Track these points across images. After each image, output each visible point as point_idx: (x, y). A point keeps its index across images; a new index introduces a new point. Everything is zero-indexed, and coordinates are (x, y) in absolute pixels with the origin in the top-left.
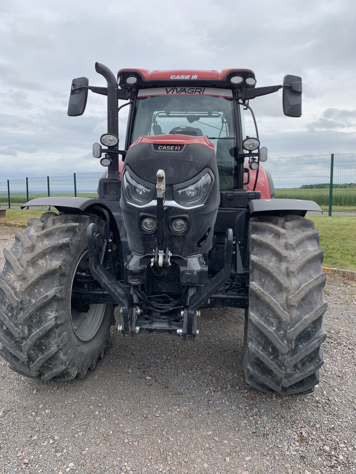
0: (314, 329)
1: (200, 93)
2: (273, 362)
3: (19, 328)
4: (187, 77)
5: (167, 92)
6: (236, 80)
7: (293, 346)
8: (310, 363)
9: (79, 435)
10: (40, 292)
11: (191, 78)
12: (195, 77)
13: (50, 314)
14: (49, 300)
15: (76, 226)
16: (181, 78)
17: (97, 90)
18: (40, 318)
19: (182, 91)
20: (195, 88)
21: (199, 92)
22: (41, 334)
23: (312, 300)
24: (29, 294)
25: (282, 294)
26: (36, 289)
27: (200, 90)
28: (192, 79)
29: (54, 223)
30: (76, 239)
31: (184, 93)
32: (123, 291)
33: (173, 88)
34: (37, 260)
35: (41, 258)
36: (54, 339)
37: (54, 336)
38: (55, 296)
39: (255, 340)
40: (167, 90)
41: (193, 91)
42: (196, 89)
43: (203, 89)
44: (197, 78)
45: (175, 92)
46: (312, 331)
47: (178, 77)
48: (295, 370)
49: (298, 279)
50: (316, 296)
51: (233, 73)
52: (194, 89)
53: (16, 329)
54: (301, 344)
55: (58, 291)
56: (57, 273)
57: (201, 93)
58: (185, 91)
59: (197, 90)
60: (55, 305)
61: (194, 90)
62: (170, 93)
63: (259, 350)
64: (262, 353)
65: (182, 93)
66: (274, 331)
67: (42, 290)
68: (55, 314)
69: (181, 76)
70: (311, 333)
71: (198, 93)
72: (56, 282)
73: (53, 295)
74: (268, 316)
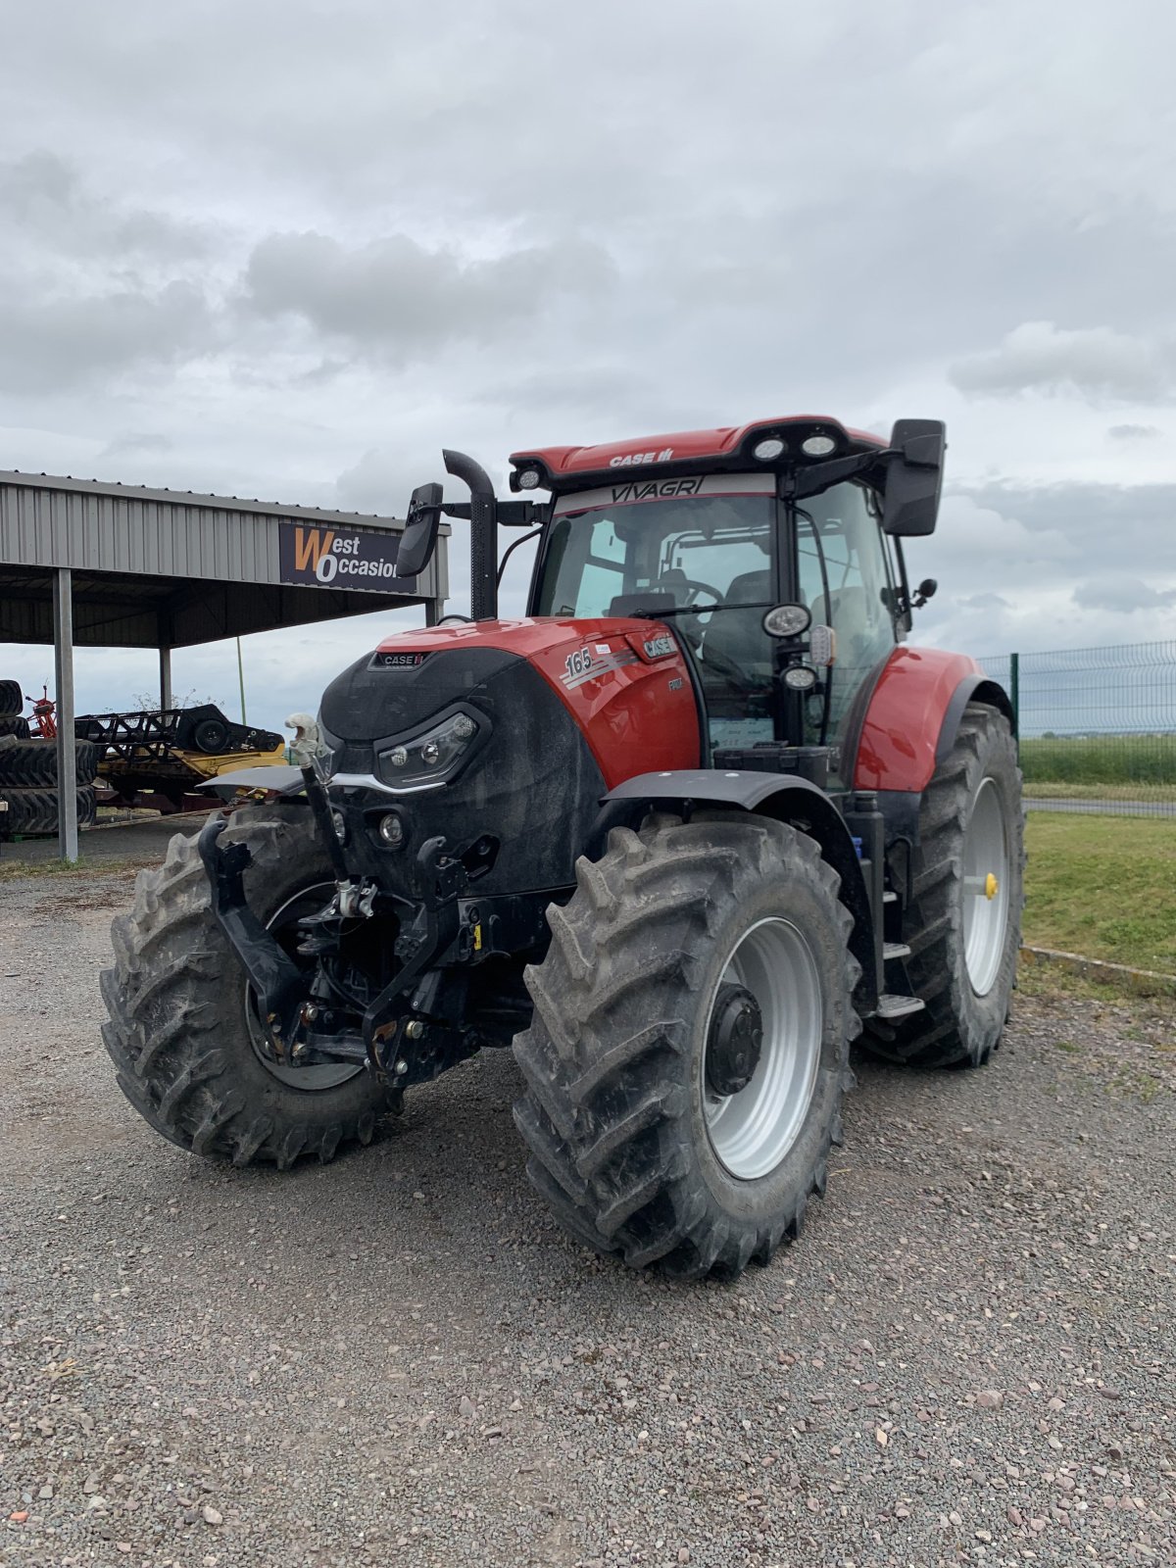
0: (635, 1089)
1: (689, 493)
2: (558, 1162)
3: (131, 1028)
4: (647, 459)
5: (615, 499)
6: (770, 449)
7: (592, 1127)
8: (639, 1176)
9: (184, 1255)
10: (166, 958)
11: (656, 457)
12: (666, 456)
13: (181, 1004)
14: (175, 974)
15: (271, 829)
16: (635, 463)
17: (455, 510)
18: (163, 1010)
19: (649, 492)
20: (680, 480)
21: (688, 490)
22: (159, 1042)
23: (635, 1015)
24: (150, 961)
25: (576, 996)
26: (161, 950)
27: (690, 485)
28: (659, 460)
29: (239, 821)
30: (270, 856)
31: (652, 496)
32: (278, 964)
33: (629, 485)
34: (175, 895)
35: (182, 892)
36: (189, 1058)
37: (187, 1051)
38: (186, 968)
39: (529, 1105)
40: (614, 492)
41: (673, 489)
42: (682, 483)
43: (698, 479)
44: (672, 456)
45: (632, 497)
46: (630, 1094)
47: (628, 461)
48: (612, 1193)
49: (614, 963)
50: (646, 1007)
51: (760, 433)
52: (676, 483)
53: (126, 1028)
54: (607, 1122)
55: (195, 959)
56: (202, 922)
57: (693, 491)
58: (655, 492)
59: (685, 486)
60: (190, 988)
61: (677, 486)
62: (621, 499)
63: (531, 1128)
64: (535, 1135)
65: (648, 497)
66: (551, 1083)
67: (170, 954)
68: (190, 1006)
69: (636, 457)
70: (628, 1098)
71: (684, 493)
72: (199, 941)
73: (182, 965)
74: (545, 1046)
